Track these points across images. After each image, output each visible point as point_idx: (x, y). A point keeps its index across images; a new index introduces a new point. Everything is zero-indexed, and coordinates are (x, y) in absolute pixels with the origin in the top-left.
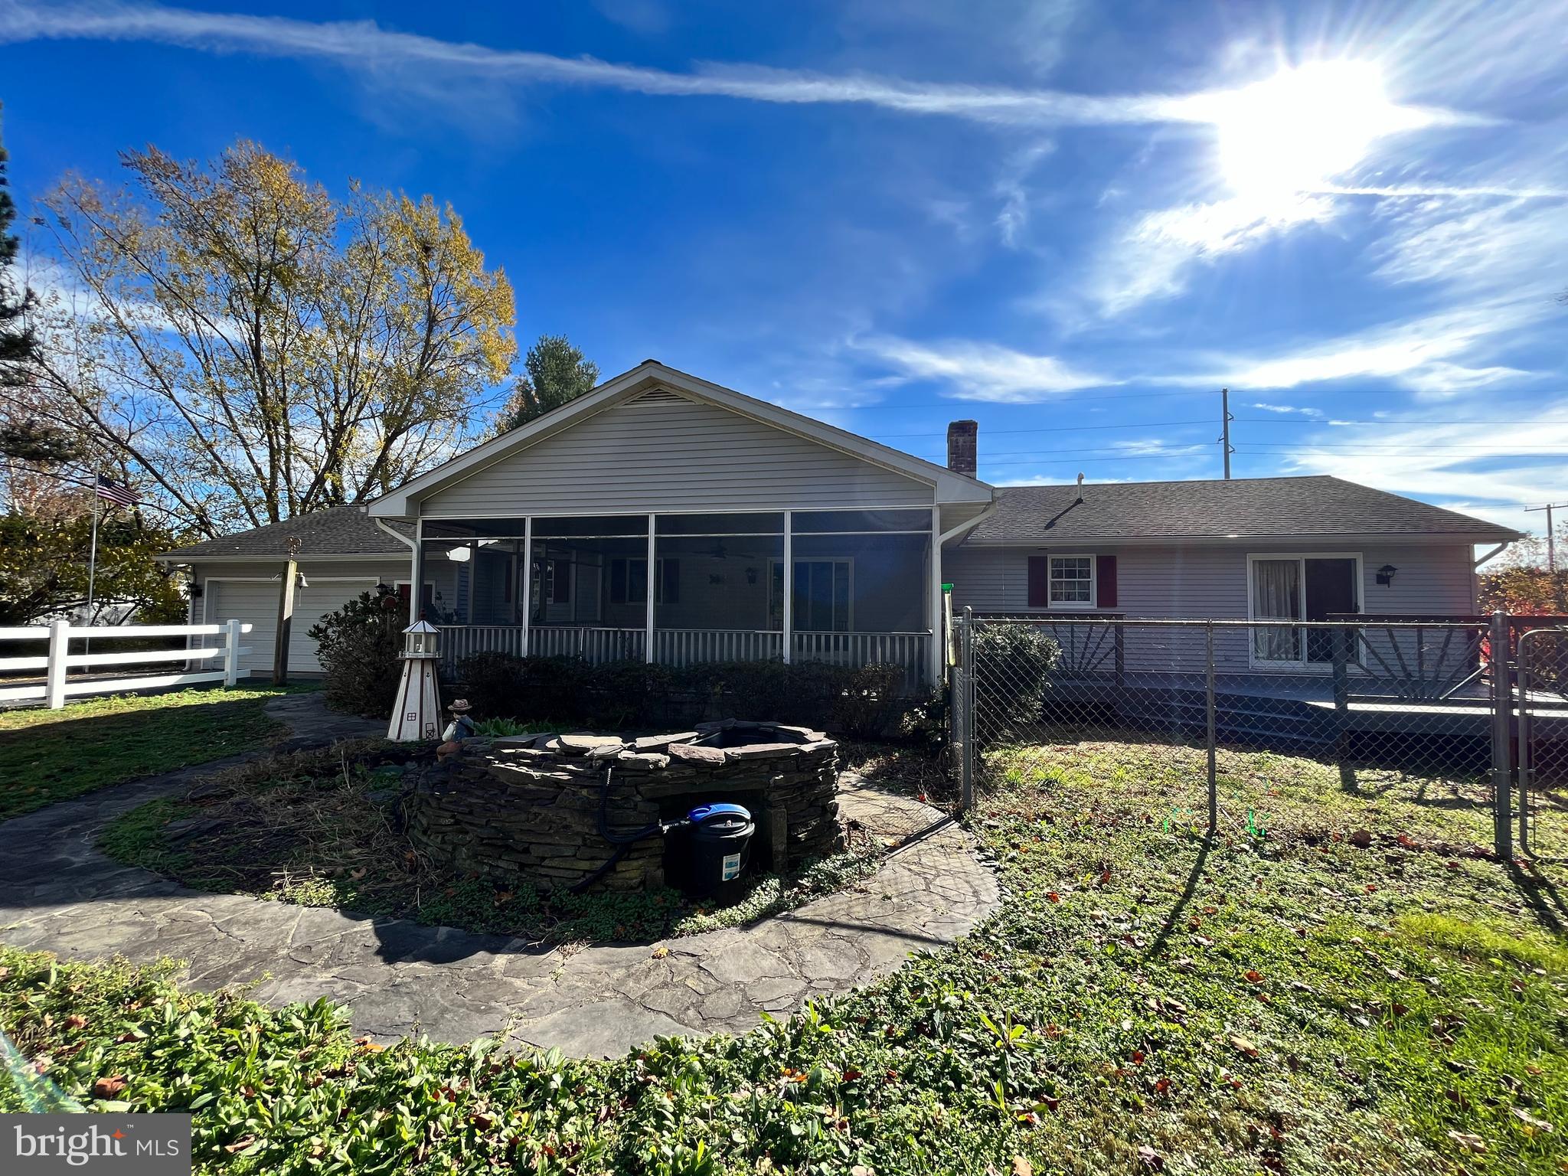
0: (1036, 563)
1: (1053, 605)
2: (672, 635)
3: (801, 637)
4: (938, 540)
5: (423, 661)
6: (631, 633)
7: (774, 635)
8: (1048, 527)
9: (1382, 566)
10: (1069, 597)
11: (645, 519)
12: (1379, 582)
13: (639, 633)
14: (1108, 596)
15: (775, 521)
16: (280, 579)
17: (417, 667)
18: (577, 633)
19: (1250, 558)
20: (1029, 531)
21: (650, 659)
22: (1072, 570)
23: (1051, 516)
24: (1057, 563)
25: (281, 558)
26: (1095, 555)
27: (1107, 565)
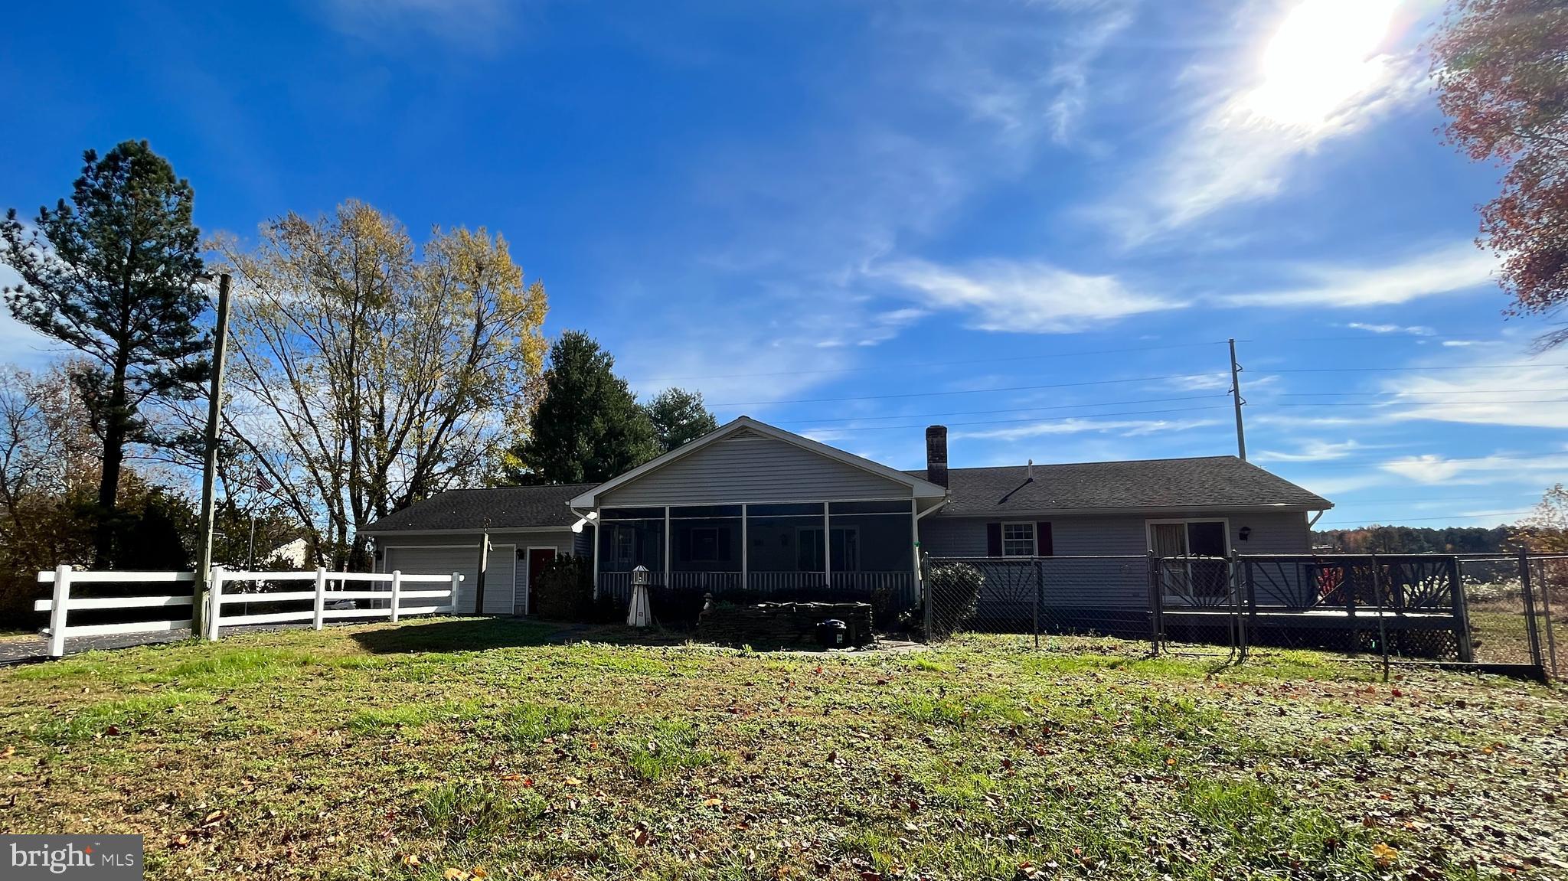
0: (993, 529)
1: (1005, 557)
2: (758, 575)
3: (836, 575)
4: (916, 518)
5: (644, 586)
6: (733, 575)
7: (820, 575)
8: (1000, 503)
9: (1241, 527)
10: (1019, 553)
11: (740, 507)
12: (1241, 539)
13: (738, 575)
14: (1046, 548)
15: (819, 508)
16: (479, 546)
17: (641, 589)
18: (699, 575)
19: (1148, 523)
20: (986, 505)
21: (745, 586)
22: (1020, 532)
23: (1005, 493)
24: (1008, 528)
25: (477, 531)
26: (1035, 522)
27: (1045, 529)
